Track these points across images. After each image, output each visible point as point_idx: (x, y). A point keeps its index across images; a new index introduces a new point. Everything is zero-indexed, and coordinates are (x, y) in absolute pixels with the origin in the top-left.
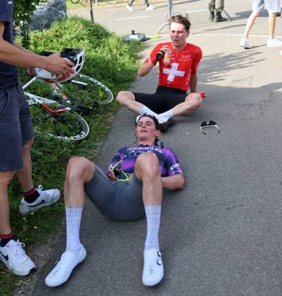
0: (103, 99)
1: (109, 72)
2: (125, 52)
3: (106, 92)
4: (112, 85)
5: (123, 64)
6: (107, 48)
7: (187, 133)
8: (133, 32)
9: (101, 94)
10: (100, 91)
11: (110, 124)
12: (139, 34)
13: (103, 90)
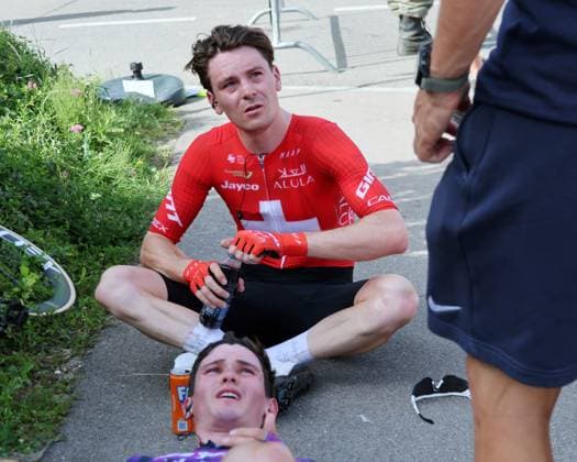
0: (38, 297)
1: (56, 203)
2: (110, 135)
3: (48, 273)
4: (69, 250)
5: (108, 180)
6: (43, 119)
7: (364, 419)
8: (137, 71)
9: (30, 280)
10: (24, 269)
11: (68, 387)
12: (158, 80)
13: (36, 265)
